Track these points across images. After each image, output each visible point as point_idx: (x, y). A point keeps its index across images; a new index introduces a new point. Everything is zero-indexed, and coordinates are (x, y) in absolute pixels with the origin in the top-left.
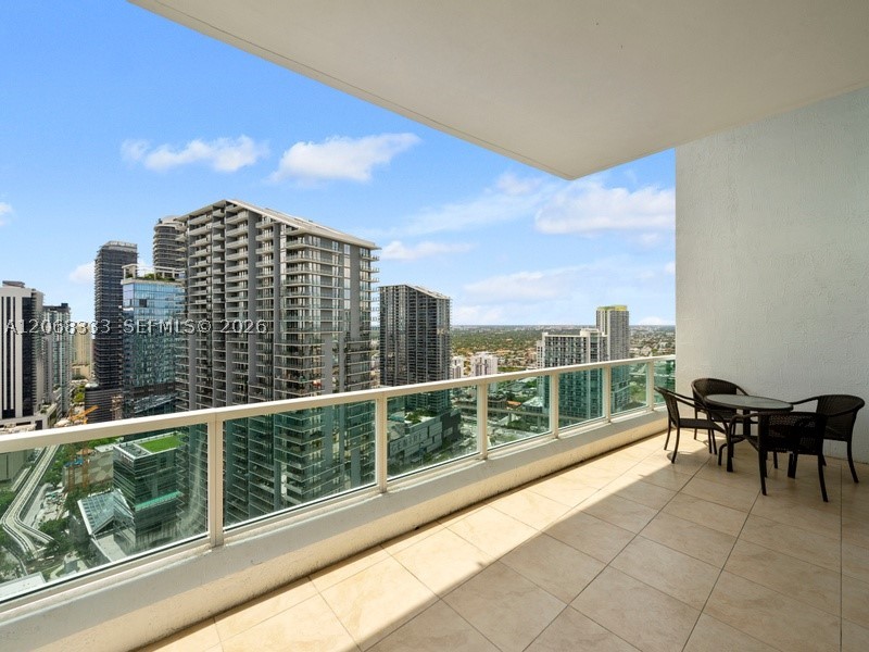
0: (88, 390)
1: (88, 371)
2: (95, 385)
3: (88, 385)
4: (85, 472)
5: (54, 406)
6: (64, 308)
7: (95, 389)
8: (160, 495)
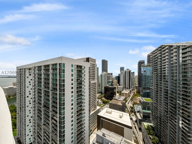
0: (137, 87)
1: (137, 83)
2: (138, 86)
3: (137, 86)
4: (136, 101)
5: (132, 88)
6: (134, 73)
7: (138, 87)
8: (147, 110)
